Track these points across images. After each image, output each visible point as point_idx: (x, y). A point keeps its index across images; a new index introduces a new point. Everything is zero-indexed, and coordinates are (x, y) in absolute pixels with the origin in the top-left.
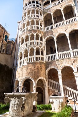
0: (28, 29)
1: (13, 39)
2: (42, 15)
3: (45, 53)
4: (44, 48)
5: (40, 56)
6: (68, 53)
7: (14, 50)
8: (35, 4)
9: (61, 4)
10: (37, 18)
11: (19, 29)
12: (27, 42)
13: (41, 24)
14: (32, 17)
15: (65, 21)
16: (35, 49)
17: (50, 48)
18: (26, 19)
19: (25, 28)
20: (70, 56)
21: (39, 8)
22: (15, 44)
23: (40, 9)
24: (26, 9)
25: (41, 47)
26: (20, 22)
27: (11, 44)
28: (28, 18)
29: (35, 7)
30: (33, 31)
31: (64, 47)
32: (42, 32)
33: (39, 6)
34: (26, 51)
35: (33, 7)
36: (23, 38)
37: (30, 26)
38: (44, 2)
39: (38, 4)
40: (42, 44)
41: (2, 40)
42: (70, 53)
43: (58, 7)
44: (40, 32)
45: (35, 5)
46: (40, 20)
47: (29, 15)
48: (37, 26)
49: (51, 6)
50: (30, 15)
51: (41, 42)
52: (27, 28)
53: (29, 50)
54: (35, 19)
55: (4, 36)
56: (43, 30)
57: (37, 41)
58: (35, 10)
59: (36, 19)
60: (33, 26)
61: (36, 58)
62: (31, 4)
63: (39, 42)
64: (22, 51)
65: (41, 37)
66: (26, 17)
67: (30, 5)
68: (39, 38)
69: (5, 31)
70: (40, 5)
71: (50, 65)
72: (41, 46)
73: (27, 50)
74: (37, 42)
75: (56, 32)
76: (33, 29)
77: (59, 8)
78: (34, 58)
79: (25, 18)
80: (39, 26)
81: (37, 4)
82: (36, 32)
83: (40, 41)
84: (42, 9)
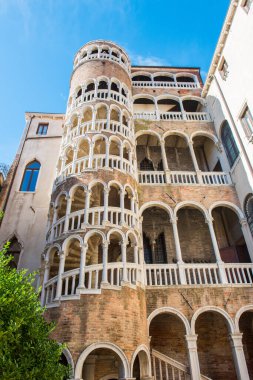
0: (81, 168)
5: (124, 264)
6: (212, 270)
10: (113, 132)
12: (79, 213)
14: (96, 128)
23: (122, 107)
29: (109, 99)
33: (121, 96)
35: (100, 98)
39: (117, 90)
40: (129, 218)
42: (217, 270)
45: (109, 95)
46: (123, 139)
47: (87, 124)
48: (113, 157)
50: (93, 122)
52: (79, 162)
53: (86, 242)
54: (109, 135)
57: (114, 209)
58: (109, 109)
59: (111, 138)
61: (109, 271)
62: (96, 91)
63: (120, 214)
71: (159, 302)
74: (115, 214)
81: (114, 92)
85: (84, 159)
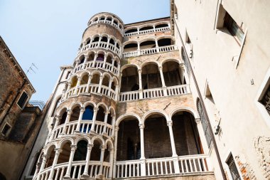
1: (41, 103)
2: (119, 66)
3: (113, 155)
4: (114, 142)
5: (101, 163)
6: (168, 163)
7: (36, 130)
8: (108, 43)
9: (159, 55)
10: (106, 70)
11: (60, 83)
12: (73, 123)
13: (113, 83)
14: (95, 66)
15: (165, 88)
16: (90, 143)
17: (126, 142)
18: (83, 68)
19: (76, 88)
20: (173, 171)
21: (115, 52)
22: (42, 117)
23: (115, 55)
24: (87, 49)
25: (105, 138)
26: (66, 68)
27: (33, 114)
28: (87, 68)
30: (92, 97)
31: (159, 143)
32: (114, 102)
33: (116, 48)
34: (66, 146)
35: (101, 47)
36: (65, 109)
37: (87, 85)
38: (125, 43)
39: (114, 44)
40: (109, 130)
41: (11, 103)
42: (172, 162)
43: (152, 59)
44: (110, 102)
45: (108, 46)
46: (112, 75)
47: (90, 62)
48: (104, 87)
49: (139, 54)
50: (94, 62)
51: (109, 126)
52: (80, 87)
53: (76, 144)
54: (103, 71)
55: (19, 93)
56: (116, 99)
57: (99, 123)
58: (106, 54)
59: (104, 73)
60: (96, 85)
61: (90, 167)
62: (99, 42)
63: (103, 127)
64: (56, 144)
65: (109, 115)
66: (83, 64)
67: (96, 43)
68: (104, 115)
69: (26, 81)
70: (118, 46)
72: (107, 136)
73: (68, 143)
74: (99, 126)
75: (145, 108)
76: (95, 93)
77: (155, 61)
78: (83, 167)
79: (80, 66)
80: (109, 88)
81: (111, 45)
82: (101, 101)
83: (105, 124)
84: (120, 55)
85: (84, 86)
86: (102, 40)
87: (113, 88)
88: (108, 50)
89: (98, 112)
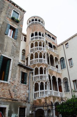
8: (38, 36)
14: (35, 50)
16: (39, 84)
21: (42, 40)
29: (38, 39)
33: (42, 37)
35: (36, 39)
37: (34, 60)
46: (43, 52)
47: (32, 48)
48: (40, 59)
50: (34, 48)
52: (31, 61)
58: (38, 42)
59: (39, 52)
60: (37, 59)
61: (41, 92)
63: (43, 76)
67: (33, 37)
68: (43, 71)
74: (42, 76)
76: (37, 63)
80: (43, 58)
81: (40, 36)
82: (40, 66)
86: (35, 35)
87: (44, 57)
88: (39, 40)
89: (40, 70)
